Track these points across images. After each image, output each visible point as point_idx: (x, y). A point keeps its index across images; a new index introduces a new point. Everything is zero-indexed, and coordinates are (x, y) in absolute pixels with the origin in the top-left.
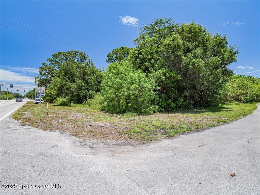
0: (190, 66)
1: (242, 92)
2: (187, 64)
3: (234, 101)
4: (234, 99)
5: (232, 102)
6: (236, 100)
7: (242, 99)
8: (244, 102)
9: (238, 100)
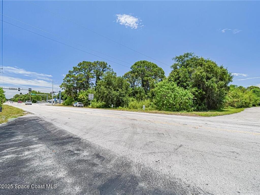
0: (210, 87)
1: (235, 100)
2: (209, 86)
3: (229, 106)
4: (230, 105)
5: (228, 107)
6: (231, 106)
7: (235, 105)
8: (236, 107)
9: (232, 106)
